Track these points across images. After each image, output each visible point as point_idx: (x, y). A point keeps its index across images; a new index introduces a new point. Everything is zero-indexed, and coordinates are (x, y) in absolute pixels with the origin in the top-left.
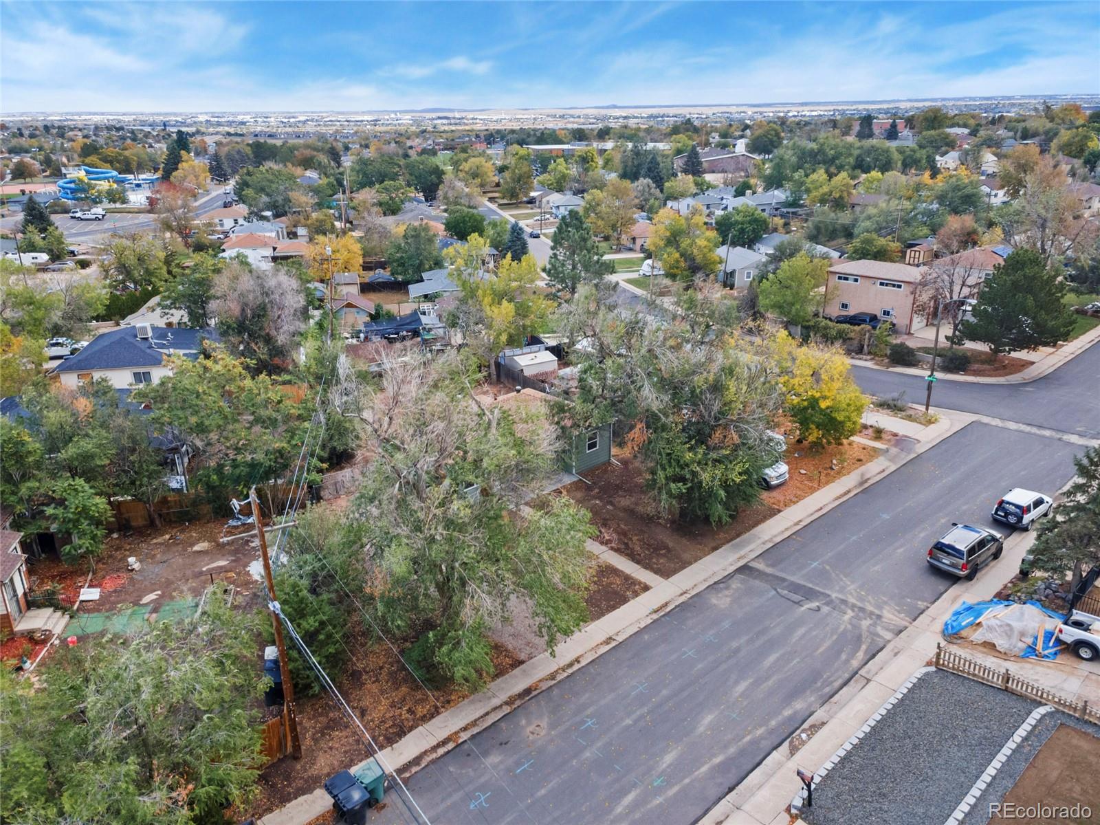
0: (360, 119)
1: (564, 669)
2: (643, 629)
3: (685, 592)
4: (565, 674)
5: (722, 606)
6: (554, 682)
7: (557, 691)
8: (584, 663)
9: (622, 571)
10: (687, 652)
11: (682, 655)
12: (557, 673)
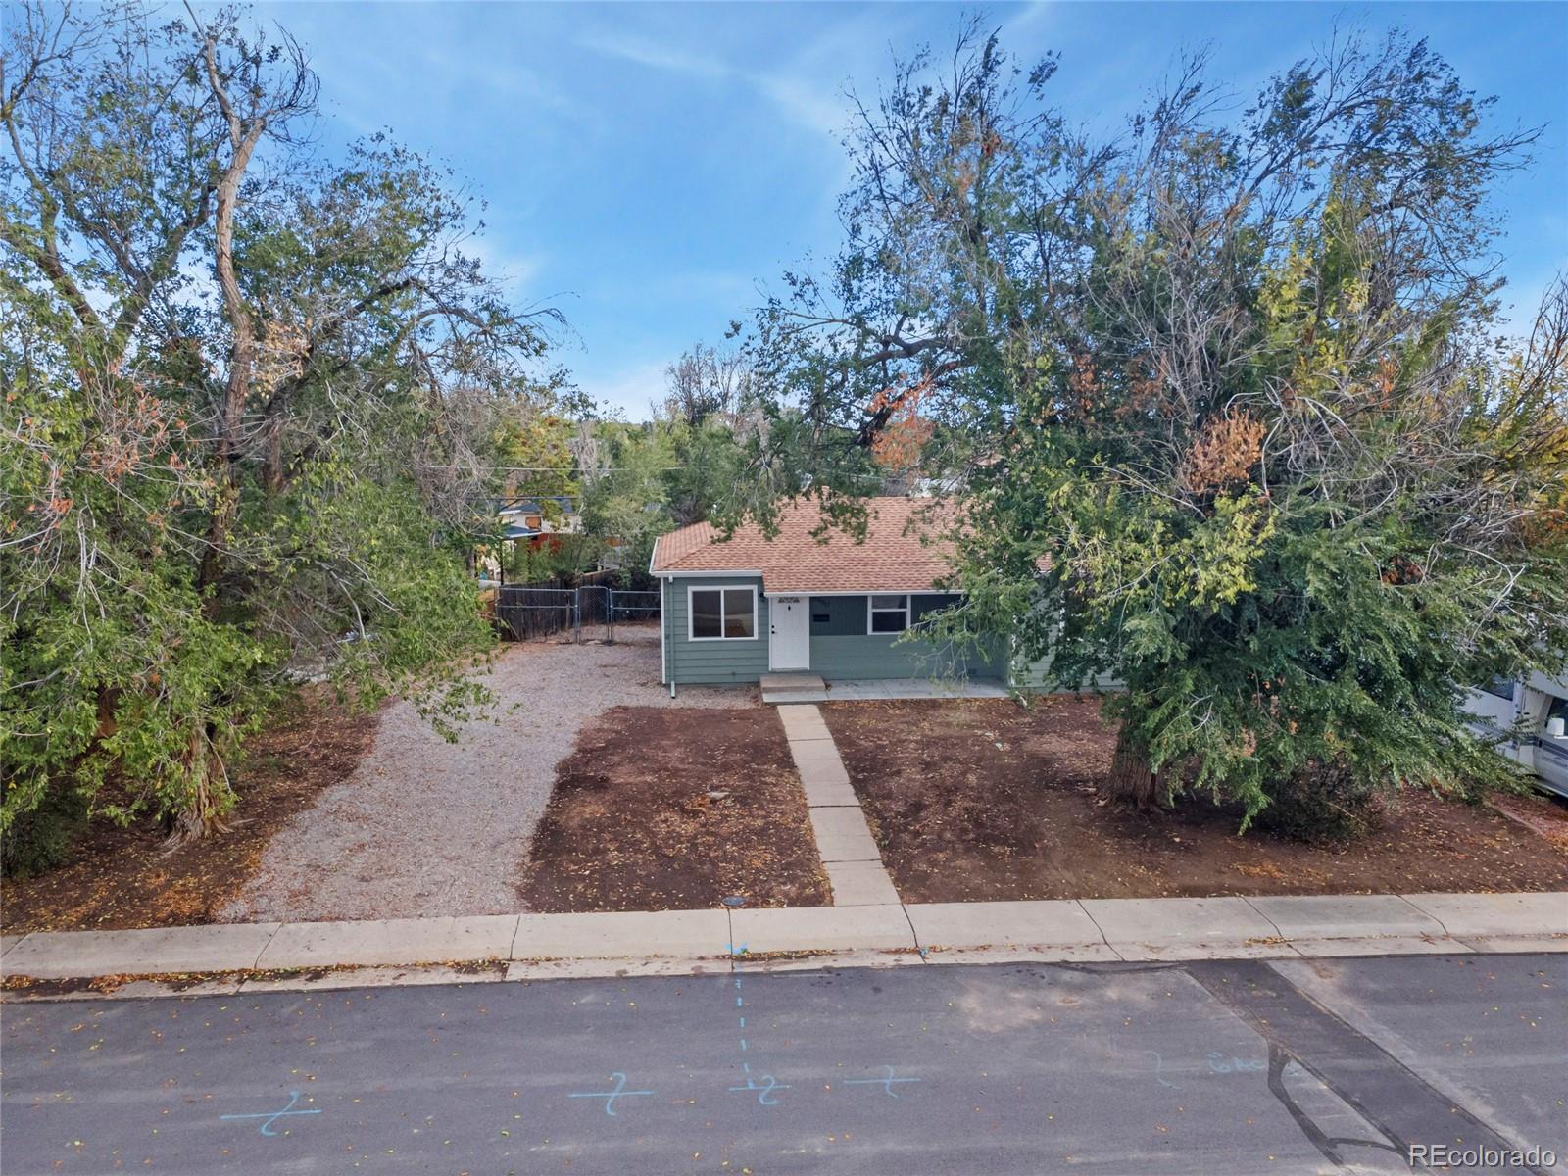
1: (248, 976)
2: (622, 978)
3: (917, 951)
4: (230, 989)
5: (973, 1024)
6: (170, 993)
7: (117, 1012)
8: (320, 984)
9: (811, 849)
10: (611, 1087)
11: (582, 1088)
12: (220, 977)
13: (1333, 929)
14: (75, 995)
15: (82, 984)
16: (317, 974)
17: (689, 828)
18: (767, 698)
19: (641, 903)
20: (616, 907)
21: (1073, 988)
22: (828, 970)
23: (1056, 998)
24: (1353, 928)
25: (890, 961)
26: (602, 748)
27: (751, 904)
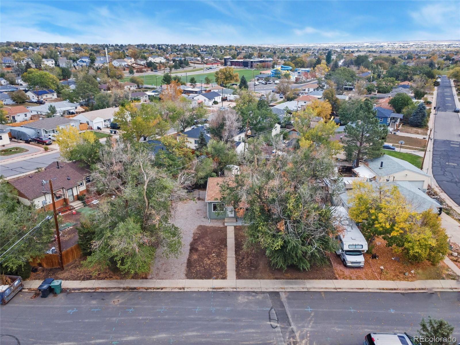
0: (441, 44)
1: (154, 288)
2: (199, 292)
3: (236, 288)
4: (152, 291)
5: (239, 301)
6: (146, 291)
7: (141, 294)
8: (162, 291)
9: (226, 267)
10: (197, 309)
11: (194, 309)
12: (151, 288)
13: (291, 286)
14: (135, 290)
15: (135, 288)
16: (162, 289)
17: (209, 262)
18: (226, 224)
19: (201, 278)
20: (198, 278)
21: (253, 296)
22: (224, 291)
23: (250, 298)
24: (294, 286)
25: (232, 290)
26: (197, 239)
27: (216, 279)
